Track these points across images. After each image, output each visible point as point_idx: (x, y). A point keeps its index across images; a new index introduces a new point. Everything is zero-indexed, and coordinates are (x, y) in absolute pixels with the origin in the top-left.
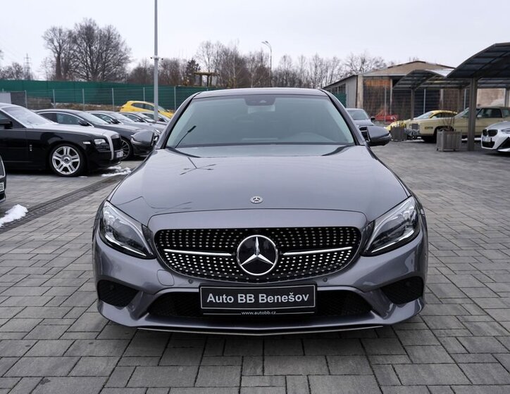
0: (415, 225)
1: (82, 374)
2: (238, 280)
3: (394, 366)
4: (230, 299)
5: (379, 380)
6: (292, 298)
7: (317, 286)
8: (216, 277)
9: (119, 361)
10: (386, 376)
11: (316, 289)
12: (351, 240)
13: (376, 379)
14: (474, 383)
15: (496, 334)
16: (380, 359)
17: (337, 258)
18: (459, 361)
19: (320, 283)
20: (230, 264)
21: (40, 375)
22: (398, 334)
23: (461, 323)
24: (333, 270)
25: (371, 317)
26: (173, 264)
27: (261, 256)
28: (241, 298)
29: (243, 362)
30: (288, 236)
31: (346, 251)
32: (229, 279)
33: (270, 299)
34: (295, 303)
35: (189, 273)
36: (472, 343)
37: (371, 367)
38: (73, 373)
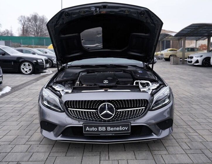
0: (169, 97)
1: (34, 160)
2: (99, 121)
3: (162, 155)
4: (96, 129)
5: (156, 161)
6: (121, 129)
7: (131, 124)
8: (90, 120)
9: (49, 154)
10: (159, 160)
11: (131, 125)
12: (145, 105)
13: (155, 161)
14: (195, 162)
15: (201, 141)
16: (156, 152)
17: (139, 112)
18: (188, 153)
19: (132, 122)
20: (95, 115)
21: (17, 161)
22: (162, 141)
23: (187, 136)
24: (137, 117)
25: (152, 135)
26: (72, 115)
27: (108, 112)
28: (100, 129)
29: (100, 154)
30: (119, 103)
31: (143, 109)
32: (95, 121)
33: (112, 129)
34: (122, 130)
35: (79, 118)
36: (192, 145)
37: (152, 156)
38: (31, 160)
